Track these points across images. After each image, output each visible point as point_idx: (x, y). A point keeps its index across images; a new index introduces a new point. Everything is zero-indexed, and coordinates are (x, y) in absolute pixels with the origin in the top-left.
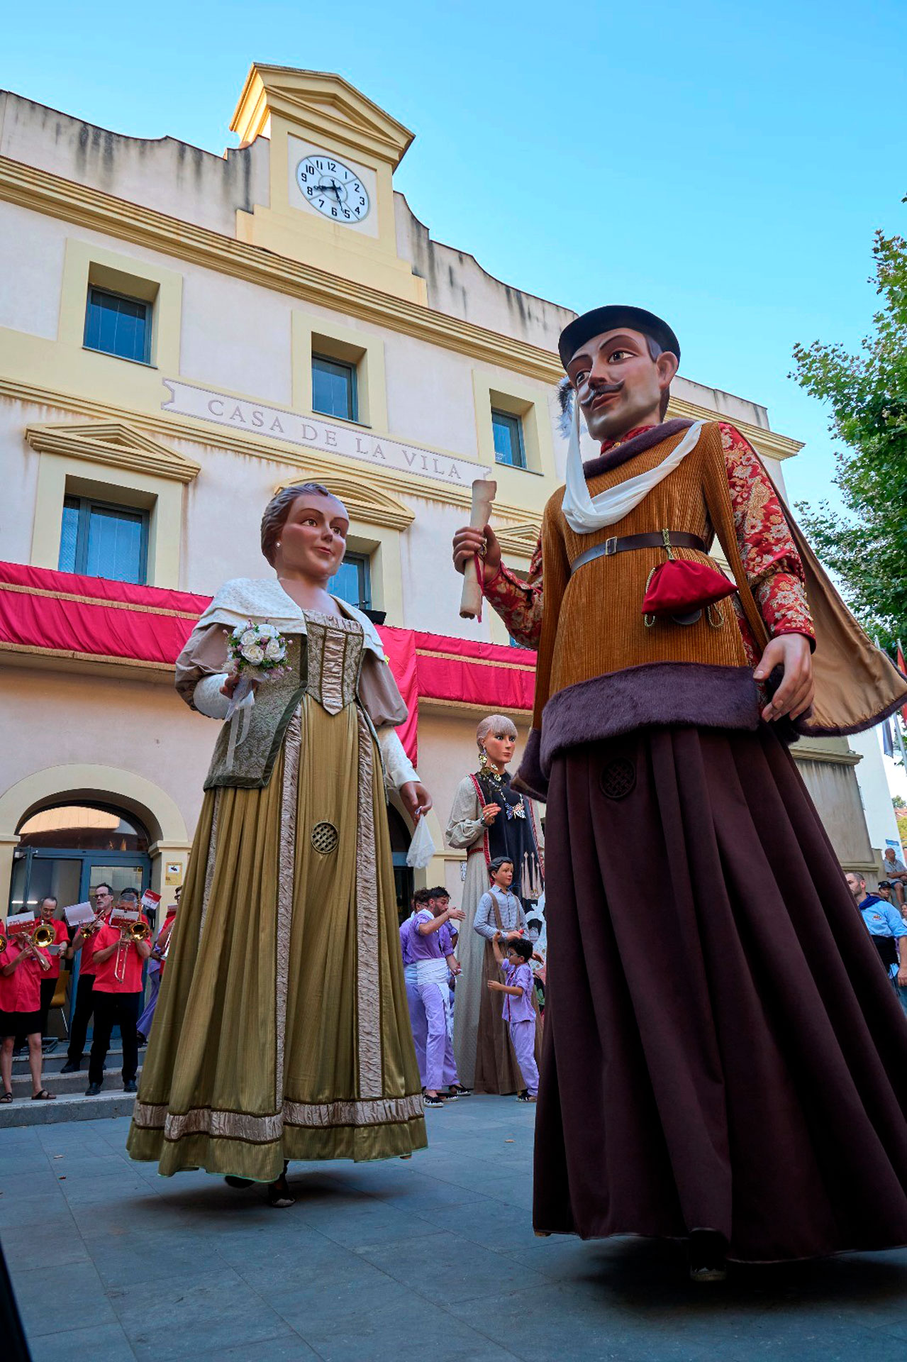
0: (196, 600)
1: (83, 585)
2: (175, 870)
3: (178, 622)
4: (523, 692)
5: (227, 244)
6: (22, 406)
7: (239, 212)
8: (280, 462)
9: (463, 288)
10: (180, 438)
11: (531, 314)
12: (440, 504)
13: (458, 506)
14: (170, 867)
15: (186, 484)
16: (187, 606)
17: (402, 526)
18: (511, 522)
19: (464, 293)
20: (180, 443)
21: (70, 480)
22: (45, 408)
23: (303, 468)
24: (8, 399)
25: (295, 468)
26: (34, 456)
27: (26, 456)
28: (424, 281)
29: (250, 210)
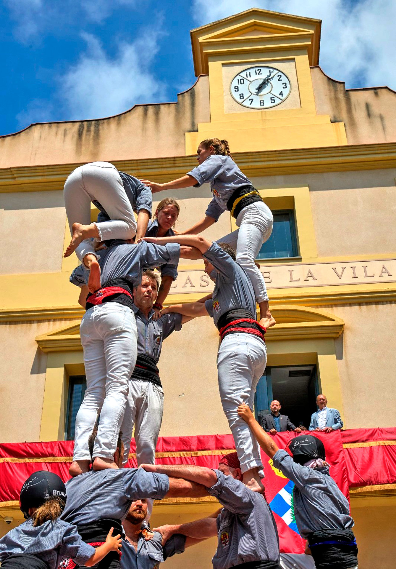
6: (38, 324)
7: (187, 135)
9: (380, 114)
17: (335, 334)
19: (382, 118)
21: (67, 368)
22: (52, 321)
26: (44, 357)
27: (39, 359)
28: (342, 124)
29: (196, 129)
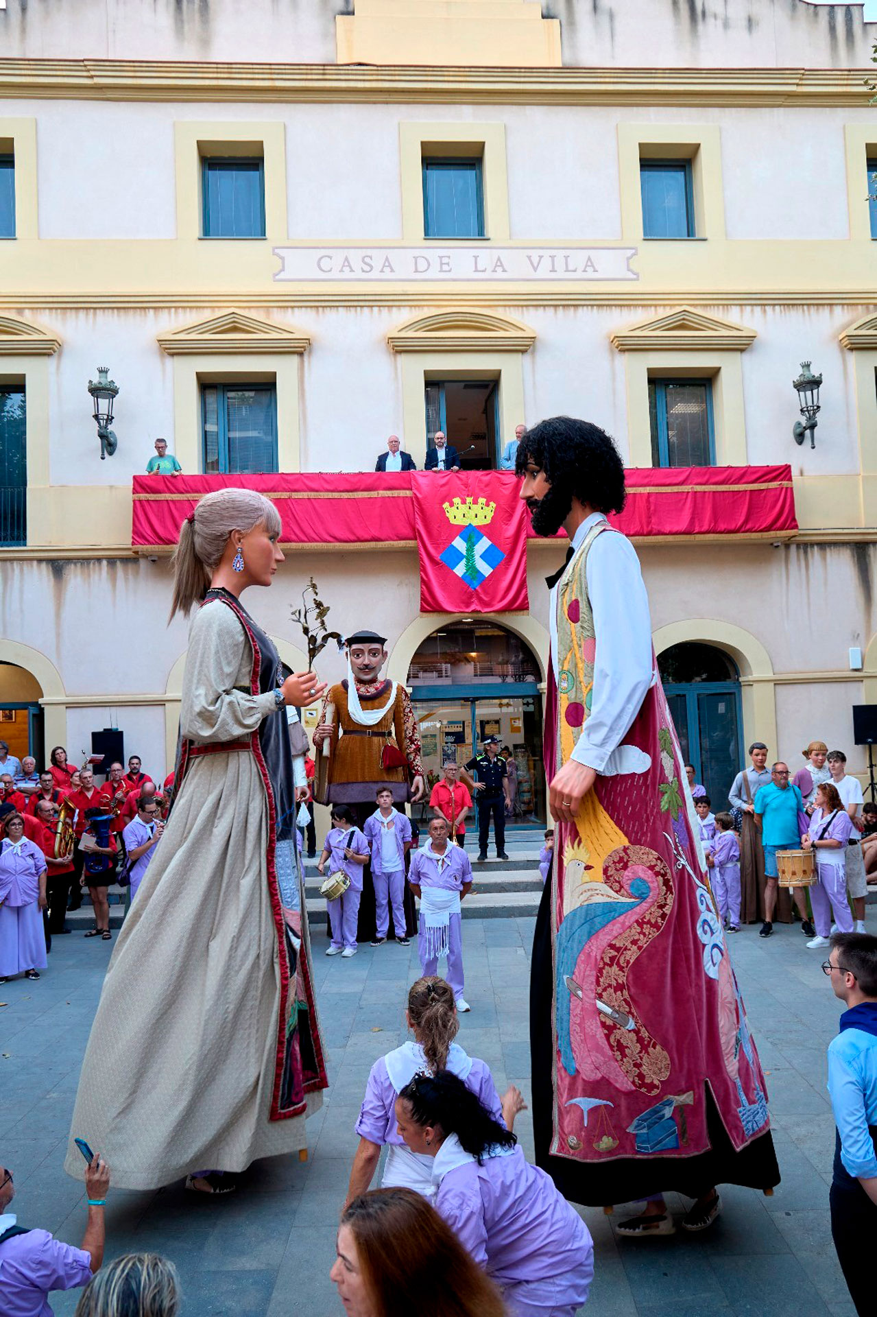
0: (305, 481)
1: (208, 484)
2: (312, 714)
3: (290, 503)
4: (650, 517)
5: (321, 72)
6: (155, 314)
7: (339, 18)
8: (392, 306)
9: (611, 10)
10: (292, 307)
11: (707, 11)
12: (572, 309)
13: (592, 306)
14: (308, 712)
15: (301, 354)
16: (296, 487)
17: (524, 347)
18: (660, 310)
19: (612, 16)
20: (293, 312)
21: (199, 376)
22: (173, 310)
23: (415, 306)
24: (143, 311)
25: (408, 309)
26: (169, 361)
27: (163, 364)
28: (556, 22)
29: (350, 9)
